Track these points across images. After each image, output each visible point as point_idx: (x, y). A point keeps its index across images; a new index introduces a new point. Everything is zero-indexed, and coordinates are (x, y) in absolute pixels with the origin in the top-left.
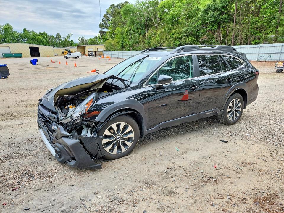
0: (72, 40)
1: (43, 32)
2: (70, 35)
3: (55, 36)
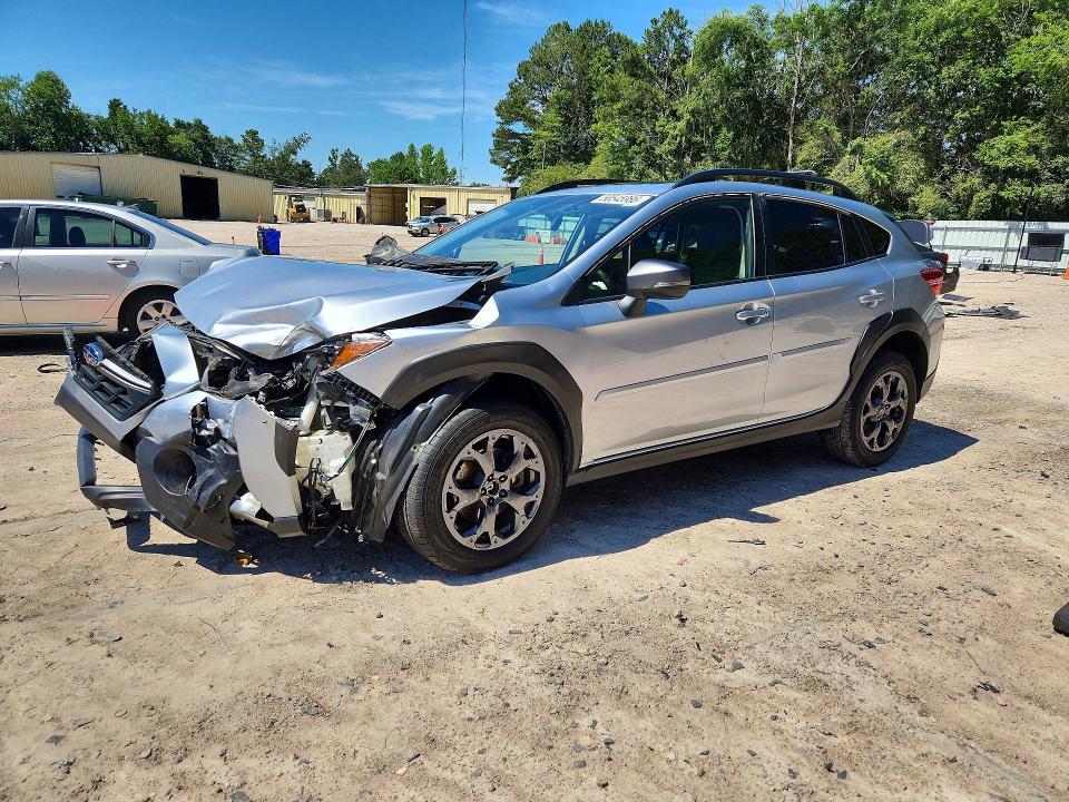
1: (192, 121)
2: (300, 142)
3: (238, 141)
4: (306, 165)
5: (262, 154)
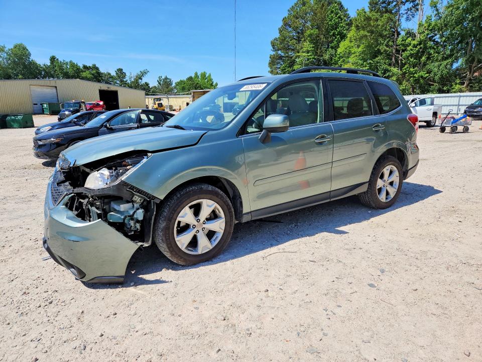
0: (147, 82)
1: (91, 65)
2: (144, 73)
4: (147, 84)
5: (125, 80)
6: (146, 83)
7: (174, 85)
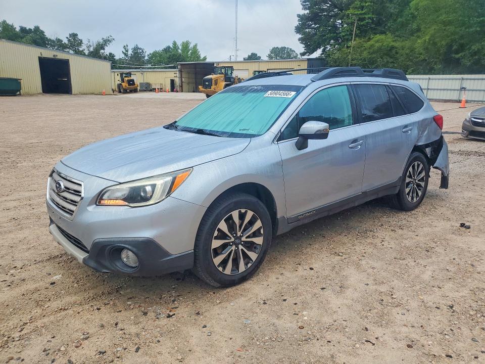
2: (107, 42)
3: (65, 41)
5: (81, 49)
6: (110, 54)
7: (146, 58)
